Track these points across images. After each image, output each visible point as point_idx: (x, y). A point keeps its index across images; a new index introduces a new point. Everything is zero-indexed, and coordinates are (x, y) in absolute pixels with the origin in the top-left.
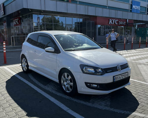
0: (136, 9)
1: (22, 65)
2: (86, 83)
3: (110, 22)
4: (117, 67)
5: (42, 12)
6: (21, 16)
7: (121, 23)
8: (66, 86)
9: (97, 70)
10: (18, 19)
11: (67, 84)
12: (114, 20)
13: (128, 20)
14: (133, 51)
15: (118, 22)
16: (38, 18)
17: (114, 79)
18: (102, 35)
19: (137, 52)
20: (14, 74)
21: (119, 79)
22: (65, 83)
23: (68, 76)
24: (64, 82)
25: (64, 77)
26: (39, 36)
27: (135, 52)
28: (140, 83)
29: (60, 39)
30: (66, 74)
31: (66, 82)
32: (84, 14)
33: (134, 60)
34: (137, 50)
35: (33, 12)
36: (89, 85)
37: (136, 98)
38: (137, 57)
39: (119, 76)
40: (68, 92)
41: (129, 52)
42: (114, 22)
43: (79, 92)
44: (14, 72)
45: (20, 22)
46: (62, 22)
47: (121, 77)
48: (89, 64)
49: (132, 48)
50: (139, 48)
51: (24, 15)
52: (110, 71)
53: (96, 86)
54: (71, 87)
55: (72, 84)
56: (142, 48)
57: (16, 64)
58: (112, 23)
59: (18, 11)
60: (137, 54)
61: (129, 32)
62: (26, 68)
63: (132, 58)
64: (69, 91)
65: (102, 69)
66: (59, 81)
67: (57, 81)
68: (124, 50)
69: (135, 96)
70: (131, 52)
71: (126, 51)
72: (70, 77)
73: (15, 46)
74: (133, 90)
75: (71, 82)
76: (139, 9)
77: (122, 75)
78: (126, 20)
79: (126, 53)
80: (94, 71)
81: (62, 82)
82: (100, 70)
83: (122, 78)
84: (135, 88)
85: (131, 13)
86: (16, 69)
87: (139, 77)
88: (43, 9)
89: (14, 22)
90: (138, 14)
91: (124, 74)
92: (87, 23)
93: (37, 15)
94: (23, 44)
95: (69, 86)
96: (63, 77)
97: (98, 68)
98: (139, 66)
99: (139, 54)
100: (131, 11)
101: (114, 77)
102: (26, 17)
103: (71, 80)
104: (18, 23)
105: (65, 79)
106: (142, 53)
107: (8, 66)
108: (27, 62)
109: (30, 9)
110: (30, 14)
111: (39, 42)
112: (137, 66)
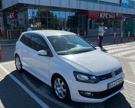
0: (125, 3)
1: (15, 63)
2: (80, 92)
3: (101, 16)
4: (111, 73)
5: (36, 7)
6: (16, 11)
7: (111, 17)
8: (59, 92)
9: (91, 77)
10: (14, 13)
11: (60, 90)
12: (104, 14)
13: (117, 14)
14: (123, 45)
15: (108, 16)
16: (33, 13)
17: (108, 87)
18: (93, 29)
19: (127, 46)
20: (8, 73)
21: (114, 86)
22: (58, 89)
23: (61, 82)
24: (57, 87)
25: (57, 82)
26: (32, 36)
27: (125, 46)
28: (133, 85)
29: (53, 41)
30: (59, 80)
31: (59, 87)
32: (77, 8)
33: (124, 56)
34: (126, 44)
35: (28, 7)
36: (82, 93)
37: (130, 104)
38: (127, 52)
39: (113, 83)
40: (60, 97)
41: (119, 47)
42: (104, 16)
43: (72, 100)
44: (8, 70)
45: (16, 16)
46: (56, 15)
47: (115, 83)
48: (82, 71)
49: (122, 42)
50: (128, 41)
51: (19, 10)
52: (105, 78)
53: (90, 94)
54: (64, 93)
55: (65, 90)
56: (131, 42)
57: (11, 61)
58: (103, 17)
59: (14, 6)
60: (127, 49)
61: (118, 25)
62: (20, 68)
63: (122, 54)
64: (62, 96)
65: (96, 77)
66: (52, 85)
67: (50, 85)
68: (114, 43)
69: (129, 102)
70: (121, 47)
71: (116, 45)
72: (63, 83)
73: (11, 40)
74: (127, 93)
75: (64, 88)
76: (128, 3)
77: (116, 81)
78: (116, 13)
79: (116, 47)
80: (88, 79)
81: (55, 87)
82: (94, 77)
83: (116, 85)
84: (128, 91)
85: (120, 7)
86: (10, 68)
87: (131, 77)
88: (37, 4)
89: (11, 16)
90: (127, 8)
91: (119, 80)
92: (79, 17)
93: (32, 9)
94: (17, 43)
95: (62, 92)
96: (55, 82)
97: (92, 76)
98: (130, 63)
99: (129, 48)
100: (120, 5)
101: (108, 84)
102: (21, 11)
103: (64, 86)
104: (14, 17)
105: (58, 84)
106: (131, 48)
107: (3, 63)
108: (20, 61)
109: (26, 4)
110: (25, 9)
111: (33, 40)
112: (128, 63)
